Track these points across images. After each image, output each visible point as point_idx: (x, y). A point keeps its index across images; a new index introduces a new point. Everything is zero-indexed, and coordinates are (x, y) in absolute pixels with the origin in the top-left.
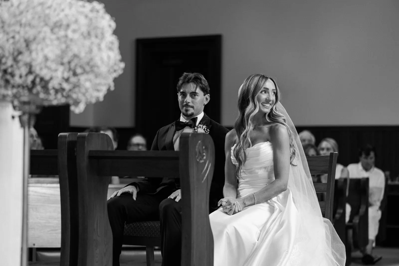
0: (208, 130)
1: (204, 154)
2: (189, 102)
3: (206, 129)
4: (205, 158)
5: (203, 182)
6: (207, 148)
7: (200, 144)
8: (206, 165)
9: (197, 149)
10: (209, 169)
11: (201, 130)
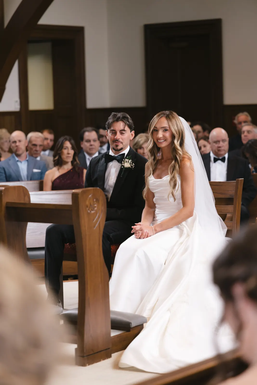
0: (133, 164)
1: (96, 205)
2: (119, 138)
3: (131, 163)
4: (96, 209)
5: (95, 228)
6: (97, 200)
7: (90, 198)
8: (98, 215)
9: (87, 203)
10: (101, 217)
11: (127, 164)
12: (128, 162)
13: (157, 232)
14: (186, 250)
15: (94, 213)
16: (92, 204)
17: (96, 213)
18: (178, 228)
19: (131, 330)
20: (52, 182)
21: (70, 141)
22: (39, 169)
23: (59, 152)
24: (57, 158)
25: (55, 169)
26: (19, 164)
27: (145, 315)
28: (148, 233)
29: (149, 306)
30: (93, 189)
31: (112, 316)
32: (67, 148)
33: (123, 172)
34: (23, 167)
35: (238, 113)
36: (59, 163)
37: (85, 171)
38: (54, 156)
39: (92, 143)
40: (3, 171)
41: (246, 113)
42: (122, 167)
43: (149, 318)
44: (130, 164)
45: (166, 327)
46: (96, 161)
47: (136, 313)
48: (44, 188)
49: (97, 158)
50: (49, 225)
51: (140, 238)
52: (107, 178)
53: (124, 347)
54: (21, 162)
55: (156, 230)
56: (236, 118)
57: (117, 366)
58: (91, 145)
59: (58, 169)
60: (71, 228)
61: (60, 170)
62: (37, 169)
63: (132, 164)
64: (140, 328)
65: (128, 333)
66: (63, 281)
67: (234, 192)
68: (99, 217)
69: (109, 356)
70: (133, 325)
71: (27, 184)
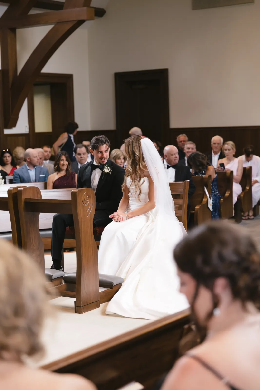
1: (88, 200)
4: (88, 203)
5: (88, 216)
6: (89, 197)
7: (84, 195)
8: (90, 207)
9: (82, 199)
10: (92, 209)
11: (107, 170)
12: (107, 169)
13: (130, 218)
14: (151, 231)
15: (87, 206)
16: (86, 200)
17: (89, 206)
18: (145, 215)
19: (113, 287)
20: (53, 183)
21: (65, 155)
22: (43, 174)
23: (58, 163)
24: (56, 167)
25: (55, 174)
26: (29, 171)
27: (123, 276)
28: (122, 218)
29: (125, 270)
30: (87, 189)
31: (100, 278)
32: (63, 160)
33: (103, 175)
34: (32, 173)
35: (179, 134)
36: (58, 169)
37: (76, 175)
38: (55, 165)
39: (82, 156)
40: (18, 177)
41: (184, 135)
42: (103, 172)
43: (125, 279)
44: (109, 170)
45: (138, 285)
46: (84, 168)
47: (116, 275)
48: (48, 187)
49: (84, 166)
50: (55, 214)
51: (117, 221)
52: (92, 180)
53: (109, 300)
54: (31, 170)
55: (128, 216)
56: (178, 138)
57: (104, 313)
58: (81, 158)
59: (57, 174)
60: (71, 216)
61: (59, 174)
62: (42, 174)
63: (110, 170)
64: (119, 286)
65: (111, 289)
66: (64, 252)
67: (183, 190)
68: (90, 209)
69: (98, 306)
70: (115, 284)
71: (36, 184)
